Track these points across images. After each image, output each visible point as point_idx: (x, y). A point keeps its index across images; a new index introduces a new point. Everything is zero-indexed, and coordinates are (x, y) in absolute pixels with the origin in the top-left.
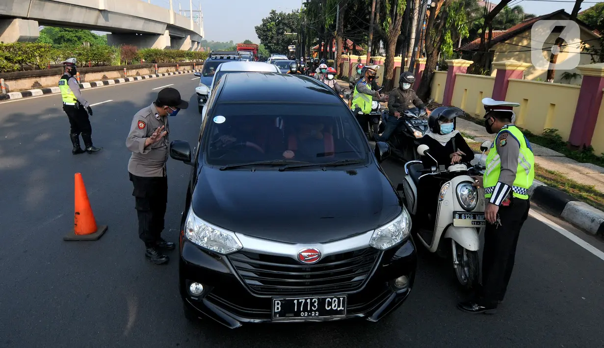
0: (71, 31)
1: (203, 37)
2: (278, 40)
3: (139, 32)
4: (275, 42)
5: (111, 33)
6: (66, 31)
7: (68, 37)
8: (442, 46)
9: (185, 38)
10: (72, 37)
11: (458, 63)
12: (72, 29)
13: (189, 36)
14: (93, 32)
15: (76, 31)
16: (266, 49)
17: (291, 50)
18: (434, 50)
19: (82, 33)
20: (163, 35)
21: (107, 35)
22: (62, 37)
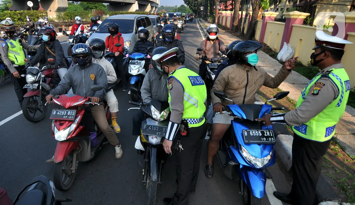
0: (92, 4)
1: (159, 4)
2: (195, 4)
3: (123, 3)
4: (193, 5)
5: (109, 4)
6: (90, 3)
7: (91, 7)
8: (261, 3)
9: (148, 5)
10: (93, 6)
11: (268, 14)
12: (93, 3)
13: (149, 4)
14: (103, 4)
15: (95, 4)
16: (190, 9)
17: (202, 9)
18: (256, 6)
19: (97, 4)
20: (134, 4)
21: (107, 5)
22: (88, 7)
